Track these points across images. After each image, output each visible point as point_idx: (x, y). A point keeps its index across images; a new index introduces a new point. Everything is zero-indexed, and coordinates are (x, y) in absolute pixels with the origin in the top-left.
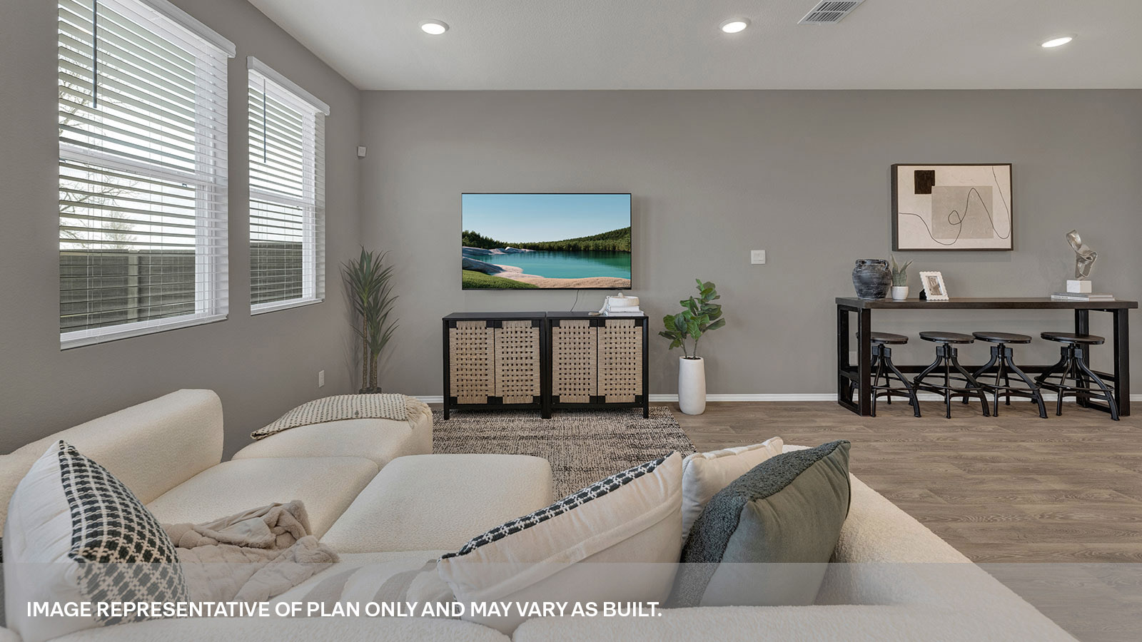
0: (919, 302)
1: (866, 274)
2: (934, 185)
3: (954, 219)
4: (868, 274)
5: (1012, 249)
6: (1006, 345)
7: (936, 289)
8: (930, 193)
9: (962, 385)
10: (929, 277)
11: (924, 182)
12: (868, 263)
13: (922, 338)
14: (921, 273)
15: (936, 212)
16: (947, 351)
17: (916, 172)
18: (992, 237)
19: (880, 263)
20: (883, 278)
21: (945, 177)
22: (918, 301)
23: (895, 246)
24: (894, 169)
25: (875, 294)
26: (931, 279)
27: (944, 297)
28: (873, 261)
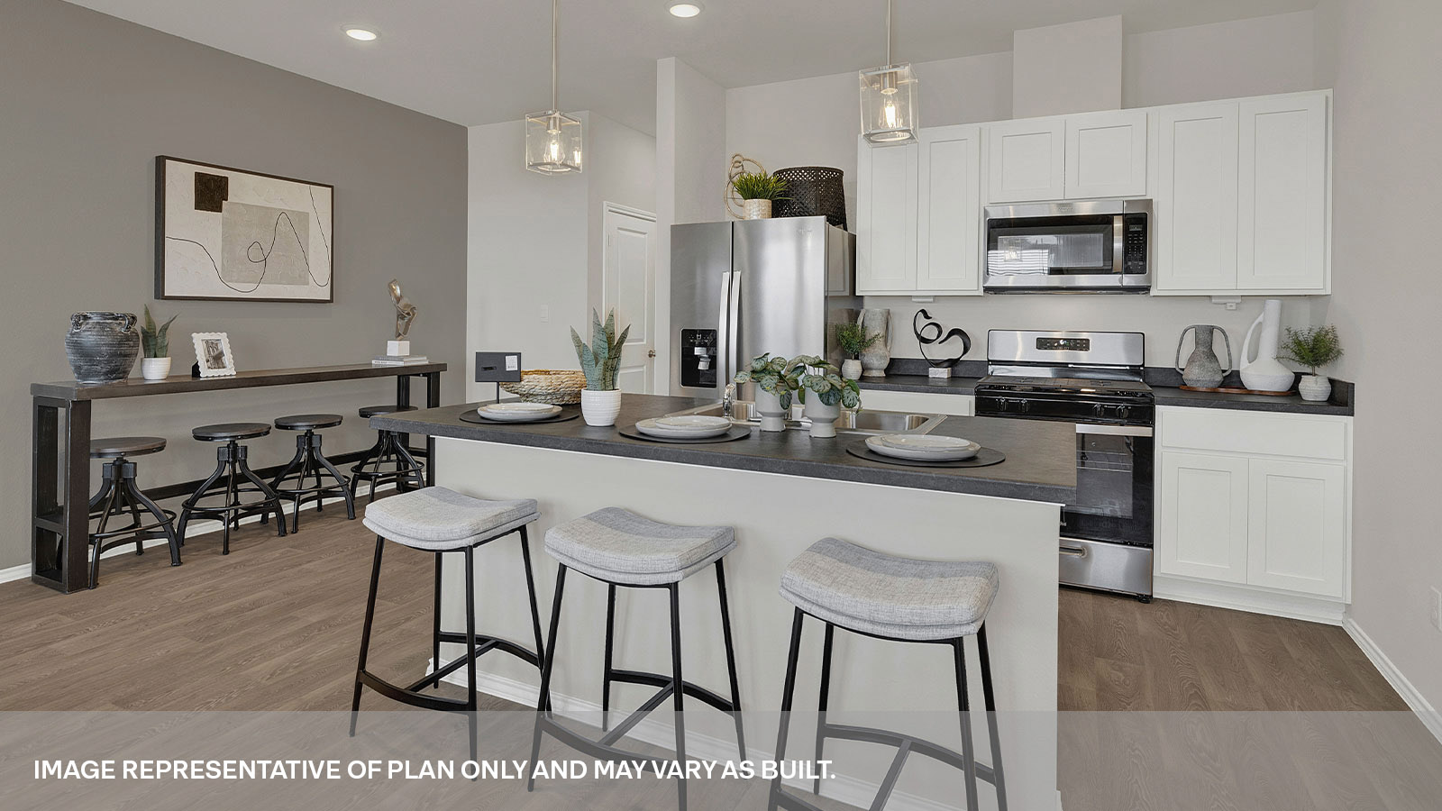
0: (189, 382)
1: (89, 337)
2: (227, 200)
3: (256, 254)
4: (92, 338)
5: (331, 301)
6: (316, 431)
7: (217, 360)
8: (219, 209)
9: (260, 497)
10: (207, 342)
11: (211, 193)
12: (95, 319)
13: (197, 438)
14: (194, 335)
15: (228, 240)
16: (235, 453)
17: (197, 174)
18: (308, 284)
19: (117, 318)
20: (120, 344)
21: (242, 189)
22: (190, 380)
23: (159, 293)
24: (160, 162)
25: (106, 374)
26: (211, 345)
27: (229, 371)
28: (103, 315)
